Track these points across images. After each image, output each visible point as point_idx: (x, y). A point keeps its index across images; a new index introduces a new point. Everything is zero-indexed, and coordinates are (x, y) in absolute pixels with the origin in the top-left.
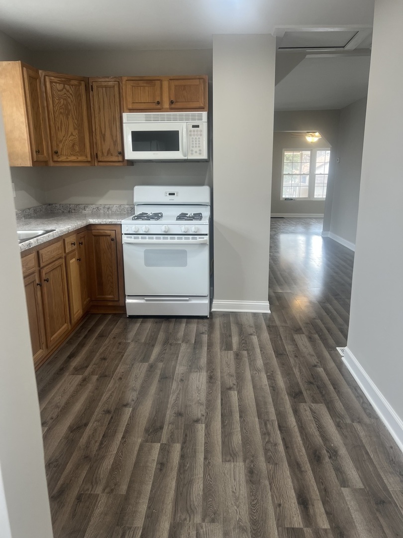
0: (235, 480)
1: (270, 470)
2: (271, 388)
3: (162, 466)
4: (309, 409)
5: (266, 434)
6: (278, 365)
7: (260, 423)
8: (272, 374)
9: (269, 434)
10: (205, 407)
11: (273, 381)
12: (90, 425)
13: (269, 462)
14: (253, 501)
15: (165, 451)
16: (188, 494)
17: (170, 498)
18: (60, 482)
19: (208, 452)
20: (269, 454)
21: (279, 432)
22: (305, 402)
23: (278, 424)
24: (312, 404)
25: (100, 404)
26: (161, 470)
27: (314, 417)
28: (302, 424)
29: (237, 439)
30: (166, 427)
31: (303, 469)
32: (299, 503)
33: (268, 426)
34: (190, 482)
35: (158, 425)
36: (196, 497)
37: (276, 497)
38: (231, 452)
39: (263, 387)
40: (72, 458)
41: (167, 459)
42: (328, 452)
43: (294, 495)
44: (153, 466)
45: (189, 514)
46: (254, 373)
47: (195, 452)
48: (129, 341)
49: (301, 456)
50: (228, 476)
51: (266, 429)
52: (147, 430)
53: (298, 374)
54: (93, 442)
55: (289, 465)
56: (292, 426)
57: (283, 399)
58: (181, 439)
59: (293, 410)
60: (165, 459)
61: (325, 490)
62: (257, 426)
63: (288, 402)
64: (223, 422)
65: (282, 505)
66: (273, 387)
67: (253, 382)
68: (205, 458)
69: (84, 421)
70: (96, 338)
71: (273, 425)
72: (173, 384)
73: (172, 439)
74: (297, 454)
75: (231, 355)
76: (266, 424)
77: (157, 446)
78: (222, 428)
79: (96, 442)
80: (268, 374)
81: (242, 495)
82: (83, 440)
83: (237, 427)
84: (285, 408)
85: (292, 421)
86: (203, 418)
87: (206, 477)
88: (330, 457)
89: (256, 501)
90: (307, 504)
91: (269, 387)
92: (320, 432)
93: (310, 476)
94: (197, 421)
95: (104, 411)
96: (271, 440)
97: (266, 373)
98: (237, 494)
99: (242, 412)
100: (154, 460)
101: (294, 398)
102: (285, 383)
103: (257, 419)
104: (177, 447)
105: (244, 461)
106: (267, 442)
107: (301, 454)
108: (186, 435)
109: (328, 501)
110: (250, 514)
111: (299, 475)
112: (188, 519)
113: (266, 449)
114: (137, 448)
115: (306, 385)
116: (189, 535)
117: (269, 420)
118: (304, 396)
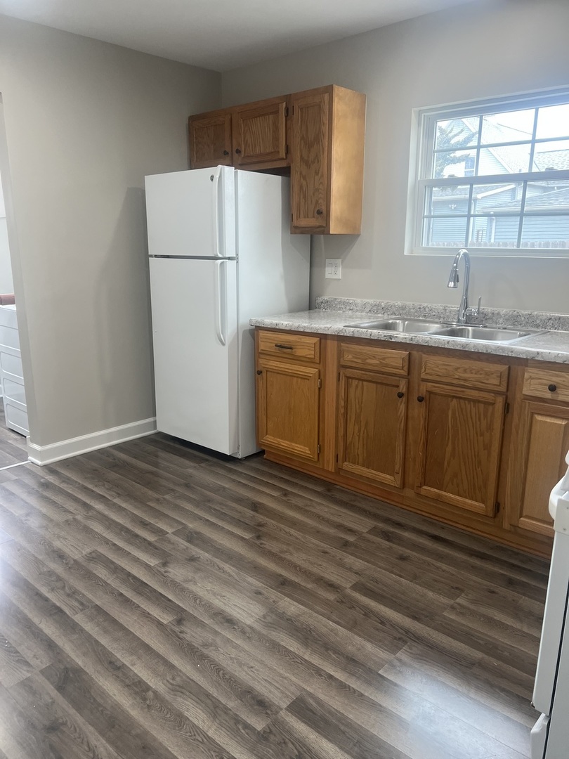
2: (119, 664)
4: (31, 663)
5: (73, 594)
7: (90, 601)
9: (69, 595)
13: (49, 572)
15: (158, 532)
19: (119, 549)
20: (53, 578)
21: (58, 604)
22: (42, 672)
23: (65, 613)
24: (29, 675)
26: (142, 522)
27: (17, 652)
29: (102, 572)
30: (186, 544)
33: (76, 604)
35: (196, 541)
38: (96, 560)
41: (147, 529)
44: (152, 520)
46: (178, 679)
47: (131, 544)
50: (80, 545)
51: (77, 600)
52: (198, 533)
57: (84, 654)
58: (157, 544)
59: (56, 646)
62: (90, 596)
63: (72, 655)
64: (134, 577)
66: (119, 668)
67: (158, 656)
68: (115, 545)
71: (72, 608)
73: (165, 540)
76: (82, 604)
77: (170, 530)
78: (130, 573)
80: (150, 694)
81: (56, 541)
83: (113, 582)
84: (70, 641)
85: (48, 628)
86: (161, 570)
87: (98, 535)
89: (42, 543)
91: (124, 664)
94: (164, 565)
96: (62, 592)
97: (155, 692)
98: (61, 539)
99: (124, 600)
100: (157, 523)
101: (66, 669)
102: (103, 694)
103: (98, 603)
105: (75, 561)
106: (64, 587)
108: (156, 549)
117: (81, 610)
118: (52, 684)
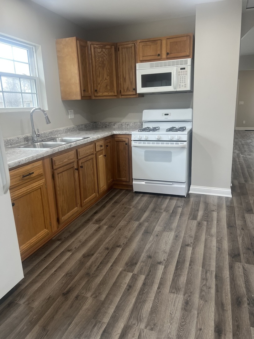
0: (174, 306)
1: (201, 304)
2: (217, 249)
3: (130, 287)
4: (242, 267)
5: (205, 279)
6: (227, 233)
7: (202, 271)
8: (221, 239)
9: (207, 280)
10: (167, 255)
11: (220, 244)
12: (95, 255)
13: (201, 299)
14: (183, 322)
15: (134, 278)
16: (141, 309)
17: (129, 309)
18: (69, 286)
19: (161, 284)
20: (203, 293)
21: (214, 280)
22: (241, 262)
23: (216, 274)
24: (245, 264)
25: (104, 243)
26: (128, 290)
27: (244, 274)
28: (233, 277)
29: (183, 279)
30: (139, 264)
31: (225, 308)
32: (215, 331)
33: (208, 274)
34: (145, 301)
35: (135, 261)
36: (145, 311)
37: (200, 323)
38: (177, 287)
39: (212, 247)
40: (80, 273)
41: (134, 284)
42: (248, 300)
43: (213, 325)
44: (124, 287)
45: (138, 321)
46: (208, 237)
47: (153, 282)
48: (131, 207)
49: (227, 299)
50: (170, 303)
51: (206, 276)
52: (127, 264)
53: (241, 241)
54: (94, 265)
55: (216, 304)
56: (225, 277)
57: (224, 257)
58: (146, 273)
59: (229, 266)
60: (133, 284)
61: (238, 326)
62: (200, 273)
63: (227, 260)
64: (177, 266)
65: (202, 330)
66: (219, 248)
67: (205, 243)
68: (159, 288)
69: (92, 253)
70: (113, 203)
71: (211, 274)
72: (151, 237)
73: (140, 272)
74: (224, 297)
75: (195, 223)
76: (206, 273)
77: (130, 275)
78: (175, 270)
79: (95, 266)
80: (218, 239)
81: (176, 317)
82: (89, 264)
83: (186, 271)
84: (224, 264)
85: (226, 273)
86: (164, 262)
87: (155, 301)
88: (249, 304)
89: (184, 323)
90: (221, 333)
91: (216, 248)
92: (246, 285)
93: (229, 314)
94: (160, 263)
95: (105, 248)
96: (207, 284)
97: (217, 238)
98: (173, 316)
99: (192, 262)
100: (126, 283)
101: (233, 258)
102: (229, 246)
103: (201, 268)
104: (142, 277)
105: (184, 295)
106: (204, 285)
107: (227, 297)
108: (150, 271)
109: (237, 334)
110: (178, 331)
111: (221, 312)
112: (136, 325)
113: (202, 290)
114: (118, 274)
115: (244, 250)
116: (134, 335)
117: (209, 270)
118: (240, 257)
